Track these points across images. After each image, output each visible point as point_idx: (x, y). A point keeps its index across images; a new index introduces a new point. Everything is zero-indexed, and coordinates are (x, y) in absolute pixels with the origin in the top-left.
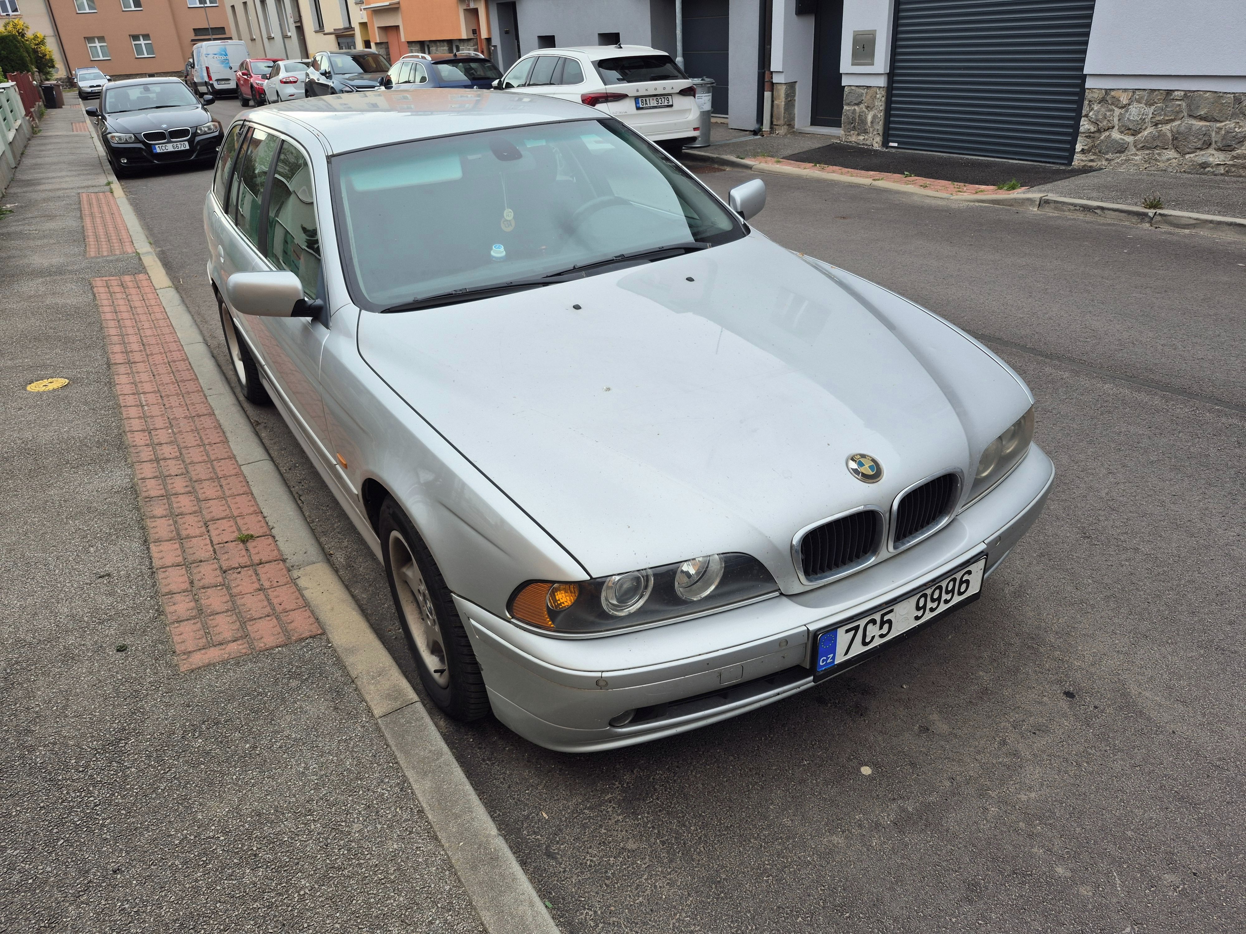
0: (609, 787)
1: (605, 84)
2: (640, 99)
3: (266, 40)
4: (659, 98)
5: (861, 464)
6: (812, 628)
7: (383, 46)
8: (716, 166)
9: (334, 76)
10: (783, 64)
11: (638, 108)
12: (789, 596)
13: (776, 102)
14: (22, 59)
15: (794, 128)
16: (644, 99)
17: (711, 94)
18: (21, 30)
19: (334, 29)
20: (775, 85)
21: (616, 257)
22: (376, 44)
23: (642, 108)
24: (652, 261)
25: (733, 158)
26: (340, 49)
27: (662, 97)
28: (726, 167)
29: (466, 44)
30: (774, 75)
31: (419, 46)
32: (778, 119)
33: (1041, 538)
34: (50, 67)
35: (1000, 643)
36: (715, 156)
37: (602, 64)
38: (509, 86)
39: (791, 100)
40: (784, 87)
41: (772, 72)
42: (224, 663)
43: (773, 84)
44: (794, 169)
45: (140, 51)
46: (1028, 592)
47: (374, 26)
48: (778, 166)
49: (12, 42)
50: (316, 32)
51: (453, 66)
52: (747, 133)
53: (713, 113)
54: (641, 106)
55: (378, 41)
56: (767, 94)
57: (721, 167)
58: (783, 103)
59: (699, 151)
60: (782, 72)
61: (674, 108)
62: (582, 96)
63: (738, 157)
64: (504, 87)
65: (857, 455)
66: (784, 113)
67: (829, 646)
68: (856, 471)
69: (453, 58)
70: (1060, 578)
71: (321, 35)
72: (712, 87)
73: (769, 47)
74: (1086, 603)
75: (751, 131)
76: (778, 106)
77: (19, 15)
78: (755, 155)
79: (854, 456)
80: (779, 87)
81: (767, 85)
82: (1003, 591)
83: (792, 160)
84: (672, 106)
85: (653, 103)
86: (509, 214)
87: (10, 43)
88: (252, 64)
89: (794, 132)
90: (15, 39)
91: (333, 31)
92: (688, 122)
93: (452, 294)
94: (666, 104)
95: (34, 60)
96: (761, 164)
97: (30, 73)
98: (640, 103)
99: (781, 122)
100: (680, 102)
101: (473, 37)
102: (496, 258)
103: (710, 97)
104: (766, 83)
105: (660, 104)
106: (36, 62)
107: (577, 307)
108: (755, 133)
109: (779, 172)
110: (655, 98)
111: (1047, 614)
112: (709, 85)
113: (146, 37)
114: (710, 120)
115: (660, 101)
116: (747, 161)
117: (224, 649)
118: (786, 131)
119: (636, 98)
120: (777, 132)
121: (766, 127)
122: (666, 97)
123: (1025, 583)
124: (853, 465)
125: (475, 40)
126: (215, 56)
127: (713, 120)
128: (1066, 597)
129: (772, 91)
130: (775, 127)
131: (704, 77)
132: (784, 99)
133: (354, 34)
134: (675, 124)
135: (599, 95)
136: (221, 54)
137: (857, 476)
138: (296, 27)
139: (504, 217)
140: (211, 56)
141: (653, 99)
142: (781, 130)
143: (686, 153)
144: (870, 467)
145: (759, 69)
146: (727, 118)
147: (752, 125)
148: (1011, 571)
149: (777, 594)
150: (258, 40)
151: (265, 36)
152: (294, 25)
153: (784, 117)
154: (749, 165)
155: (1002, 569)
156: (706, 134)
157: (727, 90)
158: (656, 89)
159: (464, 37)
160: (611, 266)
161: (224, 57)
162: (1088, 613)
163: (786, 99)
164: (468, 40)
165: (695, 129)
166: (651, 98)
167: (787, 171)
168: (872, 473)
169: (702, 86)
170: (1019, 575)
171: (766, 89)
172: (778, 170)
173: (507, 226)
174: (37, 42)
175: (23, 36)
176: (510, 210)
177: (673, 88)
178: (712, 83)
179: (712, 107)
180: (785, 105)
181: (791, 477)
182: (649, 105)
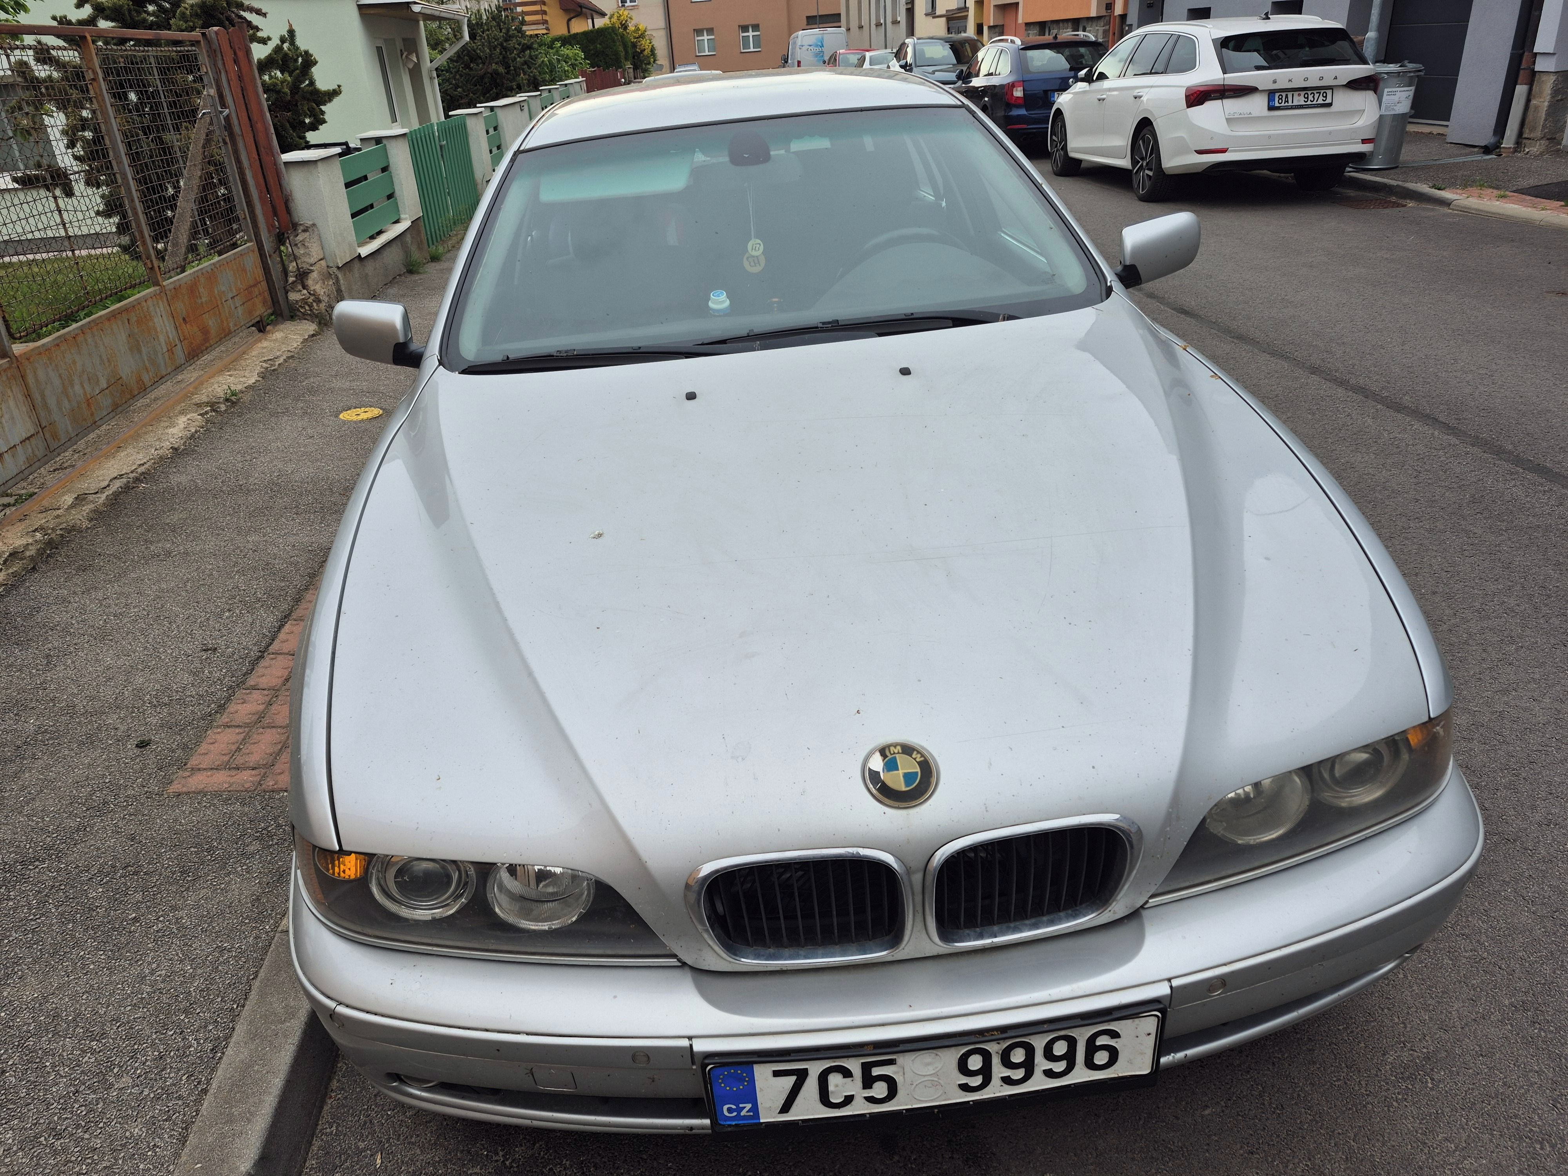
0: (487, 1155)
1: (1225, 72)
2: (1277, 95)
3: (873, 27)
4: (1309, 93)
5: (891, 765)
6: (700, 1046)
7: (997, 30)
8: (1393, 199)
9: (914, 69)
10: (1557, 42)
11: (1271, 108)
12: (697, 971)
13: (1534, 102)
14: (616, 54)
15: (1560, 144)
16: (1284, 94)
17: (1413, 88)
18: (624, 22)
19: (947, 11)
20: (1537, 75)
21: (824, 323)
22: (990, 27)
23: (1278, 108)
24: (881, 335)
25: (1424, 188)
26: (949, 34)
27: (1315, 92)
28: (1408, 201)
29: (1094, 24)
30: (1539, 60)
31: (1038, 29)
32: (1533, 129)
33: (1547, 969)
34: (646, 64)
35: (1300, 1161)
36: (1394, 183)
37: (1228, 44)
38: (1102, 76)
39: (1561, 100)
40: (1553, 78)
41: (1536, 54)
42: (217, 794)
43: (1534, 73)
44: (1524, 209)
45: (746, 45)
46: (1436, 1077)
47: (990, 3)
48: (1498, 203)
49: (611, 35)
50: (927, 15)
51: (1058, 52)
52: (1476, 150)
53: (1411, 117)
54: (1277, 104)
55: (992, 24)
56: (1521, 90)
57: (1400, 201)
58: (1546, 104)
59: (1375, 175)
60: (1554, 54)
61: (1333, 109)
62: (1188, 89)
63: (1434, 187)
64: (1095, 78)
65: (895, 745)
66: (1546, 120)
67: (738, 1088)
68: (874, 776)
69: (1053, 41)
70: (1531, 1071)
71: (930, 18)
72: (1418, 76)
73: (1537, 13)
74: (1553, 1146)
75: (1481, 147)
76: (1537, 108)
77: (636, 6)
78: (1466, 184)
79: (889, 746)
80: (1544, 78)
81: (1522, 75)
82: (1384, 1055)
83: (1530, 195)
84: (1330, 105)
85: (1299, 100)
86: (755, 247)
87: (609, 36)
88: (841, 56)
89: (1558, 150)
90: (613, 31)
91: (944, 12)
92: (1355, 131)
93: (553, 356)
94: (1320, 101)
95: (631, 55)
96: (1470, 199)
97: (620, 70)
98: (1277, 99)
99: (1538, 133)
100: (1343, 100)
101: (1105, 14)
102: (714, 310)
103: (1411, 94)
104: (1522, 72)
105: (1309, 103)
106: (634, 57)
107: (691, 396)
108: (1487, 150)
109: (1495, 214)
110: (1303, 93)
111: (1446, 1139)
112: (1412, 74)
113: (756, 27)
114: (1404, 127)
115: (1311, 98)
116: (1447, 194)
117: (233, 776)
118: (1543, 148)
119: (1271, 93)
120: (1527, 150)
121: (1509, 141)
122: (1322, 91)
123: (1444, 1054)
124: (877, 764)
125: (1107, 18)
126: (810, 48)
127: (1411, 128)
128: (1516, 1116)
129: (1531, 84)
130: (1524, 141)
131: (1406, 62)
132: (1548, 98)
133: (967, 15)
134: (1330, 133)
135: (1211, 88)
136: (817, 46)
137: (871, 786)
138: (907, 9)
139: (747, 251)
140: (804, 48)
141: (1299, 95)
142: (1535, 147)
143: (1351, 178)
144: (906, 775)
145: (1513, 49)
146: (1447, 126)
147: (1486, 137)
148: (1431, 1018)
149: (673, 961)
150: (866, 28)
151: (873, 22)
152: (905, 7)
153: (1544, 127)
154: (1448, 199)
155: (1414, 1009)
156: (1395, 151)
157: (1456, 81)
158: (1306, 79)
159: (1093, 14)
160: (806, 336)
161: (818, 49)
162: (1544, 1168)
163: (1553, 97)
164: (1098, 18)
165: (1364, 141)
166: (1296, 94)
167: (1509, 213)
168: (903, 788)
169: (1399, 76)
170: (1441, 1034)
171: (1519, 81)
172: (1494, 210)
173: (752, 264)
174: (637, 35)
175: (625, 27)
176: (759, 241)
177: (1336, 78)
178: (1420, 71)
179: (1412, 107)
180: (1549, 106)
181: (743, 759)
182: (1290, 104)
